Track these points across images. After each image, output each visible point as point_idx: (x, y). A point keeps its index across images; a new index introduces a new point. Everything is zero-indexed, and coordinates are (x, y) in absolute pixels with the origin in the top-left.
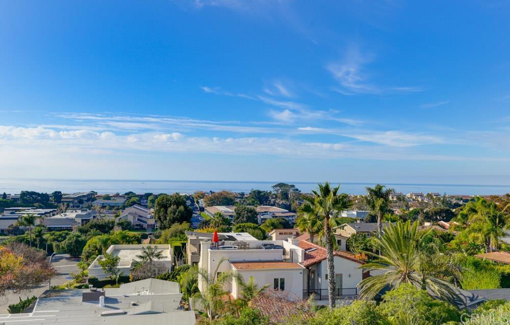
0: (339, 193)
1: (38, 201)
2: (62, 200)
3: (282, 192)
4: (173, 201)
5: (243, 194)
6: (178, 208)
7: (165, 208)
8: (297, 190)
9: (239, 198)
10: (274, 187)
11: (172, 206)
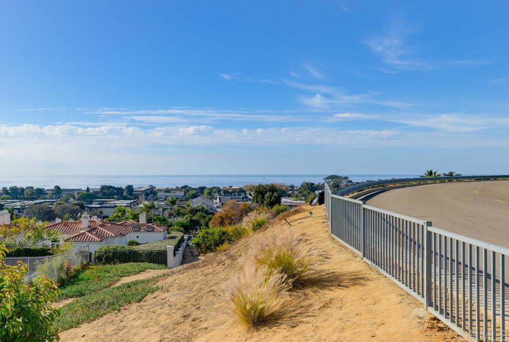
0: (437, 174)
1: (115, 194)
2: (134, 193)
3: (333, 184)
4: (268, 189)
5: (292, 187)
6: (273, 194)
7: (262, 195)
8: (351, 181)
9: (290, 190)
10: (325, 179)
11: (268, 193)
